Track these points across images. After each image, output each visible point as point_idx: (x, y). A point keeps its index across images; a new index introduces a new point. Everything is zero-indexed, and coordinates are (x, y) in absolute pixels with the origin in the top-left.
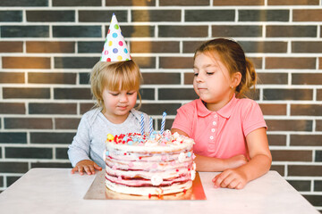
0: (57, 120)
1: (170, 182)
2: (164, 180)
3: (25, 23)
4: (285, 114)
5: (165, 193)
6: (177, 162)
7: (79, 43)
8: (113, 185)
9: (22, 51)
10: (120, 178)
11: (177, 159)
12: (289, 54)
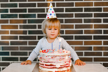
0: (20, 47)
1: (63, 67)
2: (61, 66)
3: (9, 13)
4: (101, 45)
5: (61, 70)
6: (65, 59)
7: (28, 20)
8: (42, 68)
9: (8, 23)
10: (45, 65)
11: (65, 58)
12: (102, 23)
